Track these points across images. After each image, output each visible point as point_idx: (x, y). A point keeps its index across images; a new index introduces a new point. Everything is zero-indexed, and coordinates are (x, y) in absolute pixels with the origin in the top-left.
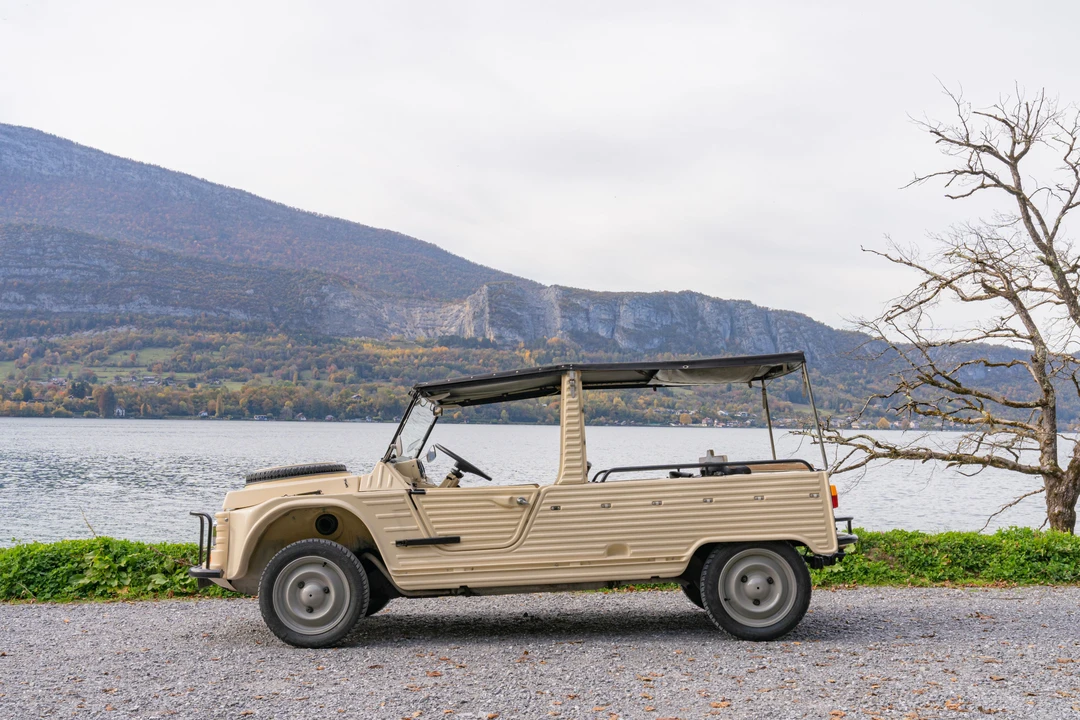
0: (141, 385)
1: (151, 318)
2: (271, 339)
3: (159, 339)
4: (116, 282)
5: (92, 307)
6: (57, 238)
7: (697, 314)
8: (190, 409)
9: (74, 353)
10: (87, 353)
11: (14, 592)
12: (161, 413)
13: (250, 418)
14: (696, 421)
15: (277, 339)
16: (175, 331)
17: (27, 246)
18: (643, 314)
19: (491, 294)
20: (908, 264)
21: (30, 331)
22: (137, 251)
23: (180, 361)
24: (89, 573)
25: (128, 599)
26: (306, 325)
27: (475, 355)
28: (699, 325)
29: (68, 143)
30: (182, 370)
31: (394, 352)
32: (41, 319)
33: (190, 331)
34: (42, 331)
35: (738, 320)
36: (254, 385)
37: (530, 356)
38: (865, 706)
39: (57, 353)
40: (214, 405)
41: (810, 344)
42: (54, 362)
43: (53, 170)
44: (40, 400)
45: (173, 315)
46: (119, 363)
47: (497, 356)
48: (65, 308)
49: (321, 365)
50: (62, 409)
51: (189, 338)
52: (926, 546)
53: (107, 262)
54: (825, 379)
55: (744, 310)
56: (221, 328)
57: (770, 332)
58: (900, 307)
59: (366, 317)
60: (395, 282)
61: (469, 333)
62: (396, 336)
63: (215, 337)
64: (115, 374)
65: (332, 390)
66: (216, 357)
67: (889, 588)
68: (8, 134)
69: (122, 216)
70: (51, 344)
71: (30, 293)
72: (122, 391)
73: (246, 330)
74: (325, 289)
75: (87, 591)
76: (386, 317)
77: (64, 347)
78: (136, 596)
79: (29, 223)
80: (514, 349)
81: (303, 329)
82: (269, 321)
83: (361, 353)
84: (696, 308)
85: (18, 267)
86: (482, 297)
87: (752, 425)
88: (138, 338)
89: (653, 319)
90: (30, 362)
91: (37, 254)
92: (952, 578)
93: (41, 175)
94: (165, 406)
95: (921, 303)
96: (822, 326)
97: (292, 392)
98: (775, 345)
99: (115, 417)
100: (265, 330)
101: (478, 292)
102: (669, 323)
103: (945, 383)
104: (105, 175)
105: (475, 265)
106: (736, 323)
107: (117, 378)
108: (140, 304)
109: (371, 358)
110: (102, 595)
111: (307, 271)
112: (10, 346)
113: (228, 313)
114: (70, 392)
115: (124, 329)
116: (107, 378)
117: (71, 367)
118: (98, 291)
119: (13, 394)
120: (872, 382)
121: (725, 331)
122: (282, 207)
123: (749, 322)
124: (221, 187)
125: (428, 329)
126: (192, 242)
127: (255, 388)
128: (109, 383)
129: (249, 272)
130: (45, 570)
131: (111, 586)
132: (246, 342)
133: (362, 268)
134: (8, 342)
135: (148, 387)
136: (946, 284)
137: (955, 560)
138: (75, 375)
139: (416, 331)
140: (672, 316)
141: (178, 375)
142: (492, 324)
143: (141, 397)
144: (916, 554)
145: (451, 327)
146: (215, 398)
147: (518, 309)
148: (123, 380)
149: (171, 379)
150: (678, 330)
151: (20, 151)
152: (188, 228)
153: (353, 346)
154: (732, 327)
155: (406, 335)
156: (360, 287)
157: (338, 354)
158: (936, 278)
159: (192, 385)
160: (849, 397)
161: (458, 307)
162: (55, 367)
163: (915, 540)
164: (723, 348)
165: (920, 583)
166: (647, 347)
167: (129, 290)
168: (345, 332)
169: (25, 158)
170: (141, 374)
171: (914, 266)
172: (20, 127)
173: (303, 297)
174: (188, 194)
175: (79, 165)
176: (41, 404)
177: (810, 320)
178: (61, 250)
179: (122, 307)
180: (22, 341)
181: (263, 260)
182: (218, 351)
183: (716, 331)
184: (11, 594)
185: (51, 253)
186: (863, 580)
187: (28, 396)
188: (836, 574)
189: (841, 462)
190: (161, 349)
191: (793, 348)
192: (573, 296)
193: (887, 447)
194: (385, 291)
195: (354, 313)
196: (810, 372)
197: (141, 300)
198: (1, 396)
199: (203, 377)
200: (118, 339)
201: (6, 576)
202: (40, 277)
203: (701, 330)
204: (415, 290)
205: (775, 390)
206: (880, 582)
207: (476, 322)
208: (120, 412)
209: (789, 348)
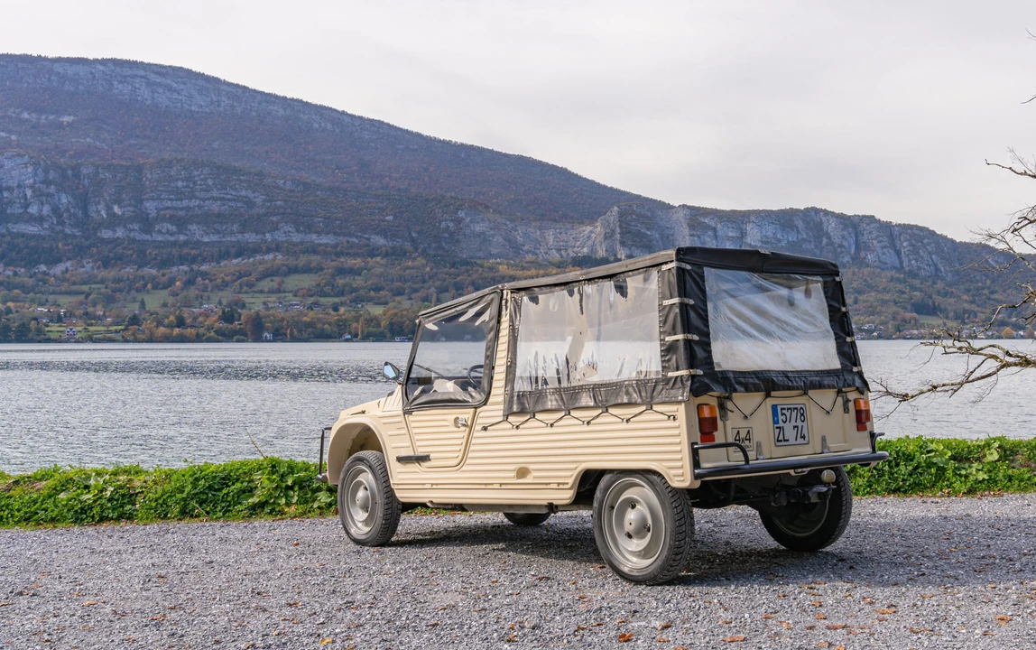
0: (286, 311)
1: (296, 245)
2: (410, 263)
3: (304, 265)
4: (262, 211)
5: (240, 236)
6: (206, 171)
7: (822, 230)
8: (335, 332)
9: (223, 281)
10: (235, 281)
11: (187, 511)
12: (306, 336)
13: (392, 340)
15: (416, 263)
16: (319, 257)
17: (177, 180)
19: (621, 215)
20: (1032, 176)
21: (182, 260)
22: (282, 181)
23: (324, 286)
26: (444, 248)
28: (825, 241)
29: (216, 80)
30: (326, 295)
31: (529, 273)
32: (192, 248)
33: (334, 257)
34: (193, 260)
35: (863, 235)
36: (395, 308)
39: (207, 281)
40: (357, 328)
41: (934, 257)
42: (205, 290)
43: (202, 106)
44: (192, 327)
45: (317, 242)
46: (266, 290)
48: (214, 238)
49: (459, 287)
50: (212, 334)
51: (332, 264)
53: (254, 192)
54: (950, 290)
55: (868, 224)
56: (362, 253)
57: (893, 246)
58: (1026, 218)
59: (501, 239)
60: (528, 205)
61: (601, 253)
62: (530, 257)
63: (356, 262)
64: (263, 300)
66: (358, 281)
68: (159, 74)
69: (267, 148)
70: (202, 272)
71: (181, 223)
72: (269, 316)
73: (387, 255)
74: (461, 214)
76: (520, 240)
77: (214, 275)
79: (179, 157)
81: (440, 252)
82: (408, 246)
83: (498, 274)
84: (821, 223)
85: (171, 200)
86: (612, 218)
87: (879, 337)
88: (284, 265)
89: (779, 236)
90: (182, 289)
93: (191, 111)
94: (310, 330)
96: (945, 238)
98: (900, 258)
99: (263, 342)
100: (404, 255)
101: (609, 213)
102: (795, 239)
104: (251, 110)
105: (605, 187)
106: (860, 237)
108: (285, 233)
109: (506, 280)
111: (443, 197)
112: (164, 275)
113: (369, 239)
114: (220, 318)
115: (271, 256)
116: (255, 304)
117: (220, 294)
118: (245, 221)
119: (166, 321)
120: (996, 292)
121: (850, 245)
122: (418, 135)
123: (873, 236)
124: (361, 118)
125: (561, 250)
126: (333, 172)
127: (396, 311)
128: (257, 309)
129: (389, 200)
132: (386, 266)
133: (496, 193)
134: (161, 271)
135: (294, 311)
138: (225, 302)
139: (550, 252)
140: (798, 232)
141: (323, 300)
142: (623, 244)
143: (288, 322)
145: (583, 247)
146: (357, 321)
147: (648, 229)
148: (270, 305)
149: (316, 304)
150: (804, 246)
151: (170, 89)
152: (330, 158)
153: (489, 268)
154: (856, 241)
155: (540, 256)
156: (495, 211)
157: (474, 276)
159: (336, 309)
160: (974, 308)
161: (589, 228)
162: (206, 294)
164: (848, 262)
167: (275, 219)
168: (480, 254)
169: (176, 96)
170: (287, 299)
172: (170, 66)
173: (440, 221)
174: (329, 126)
175: (227, 102)
176: (193, 330)
177: (933, 233)
179: (268, 236)
180: (175, 269)
181: (402, 187)
182: (360, 275)
183: (841, 246)
184: (185, 513)
185: (201, 185)
186: (1008, 488)
187: (181, 323)
188: (980, 482)
189: (972, 372)
190: (306, 275)
191: (917, 261)
192: (702, 215)
193: (1018, 356)
194: (519, 214)
195: (489, 236)
196: (934, 283)
197: (286, 228)
198: (155, 324)
199: (346, 301)
200: (265, 266)
201: (179, 496)
202: (191, 208)
203: (827, 245)
204: (548, 213)
205: (901, 303)
206: (1025, 489)
207: (607, 242)
208: (268, 335)
209: (913, 262)
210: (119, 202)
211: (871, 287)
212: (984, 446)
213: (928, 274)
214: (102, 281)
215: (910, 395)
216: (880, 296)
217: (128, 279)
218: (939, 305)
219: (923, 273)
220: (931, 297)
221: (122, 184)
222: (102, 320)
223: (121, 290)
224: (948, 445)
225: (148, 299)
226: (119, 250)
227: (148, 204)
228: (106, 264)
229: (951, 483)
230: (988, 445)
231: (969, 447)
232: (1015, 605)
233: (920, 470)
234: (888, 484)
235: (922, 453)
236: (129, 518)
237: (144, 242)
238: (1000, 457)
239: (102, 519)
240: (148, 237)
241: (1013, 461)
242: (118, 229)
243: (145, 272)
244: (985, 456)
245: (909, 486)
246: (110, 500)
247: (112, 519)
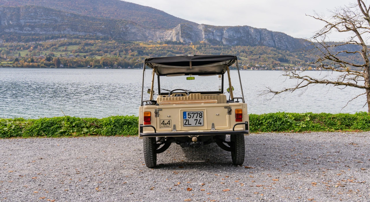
0: (68, 57)
1: (72, 35)
2: (110, 42)
3: (74, 42)
4: (60, 24)
5: (52, 32)
6: (41, 10)
7: (249, 33)
8: (84, 65)
9: (47, 47)
10: (51, 47)
12: (75, 67)
13: (103, 68)
14: (249, 68)
15: (112, 42)
16: (79, 40)
17: (31, 13)
18: (231, 33)
19: (182, 26)
20: (321, 20)
21: (33, 40)
22: (67, 14)
23: (81, 49)
24: (63, 128)
25: (76, 136)
26: (121, 37)
27: (176, 47)
28: (250, 37)
30: (82, 52)
31: (150, 46)
32: (36, 36)
33: (84, 40)
34: (37, 40)
35: (262, 35)
36: (105, 57)
37: (194, 47)
38: (322, 180)
39: (41, 47)
41: (286, 43)
42: (41, 50)
44: (36, 62)
45: (78, 34)
46: (61, 50)
47: (184, 47)
48: (44, 33)
49: (127, 50)
50: (43, 65)
51: (84, 42)
52: (333, 118)
53: (57, 17)
54: (291, 54)
55: (264, 32)
56: (94, 38)
57: (273, 39)
58: (318, 34)
59: (141, 35)
60: (150, 23)
61: (174, 40)
62: (150, 41)
63: (92, 42)
65: (130, 59)
66: (93, 48)
67: (321, 132)
69: (62, 2)
70: (40, 44)
71: (33, 28)
72: (62, 59)
73: (102, 39)
75: (62, 134)
76: (147, 35)
77: (44, 45)
78: (78, 135)
79: (32, 5)
80: (189, 45)
81: (120, 39)
82: (109, 36)
83: (139, 46)
84: (249, 31)
85: (29, 19)
86: (178, 28)
87: (267, 69)
88: (67, 42)
89: (234, 35)
90: (33, 50)
91: (35, 15)
92: (341, 129)
94: (76, 64)
95: (325, 32)
96: (290, 36)
97: (117, 59)
98: (275, 43)
99: (60, 68)
100: (108, 39)
101: (177, 26)
102: (240, 36)
103: (334, 59)
105: (176, 18)
106: (262, 36)
107: (61, 55)
109: (142, 48)
110: (67, 135)
111: (122, 20)
112: (27, 45)
113: (96, 34)
114: (46, 60)
115: (63, 39)
116: (58, 55)
117: (46, 51)
118: (54, 27)
119: (28, 60)
120: (306, 55)
121: (258, 39)
123: (266, 35)
125: (161, 38)
126: (84, 11)
127: (105, 58)
128: (58, 57)
129: (103, 21)
130: (49, 127)
131: (70, 132)
132: (102, 43)
133: (139, 19)
134: (26, 43)
135: (71, 58)
136: (333, 27)
137: (342, 123)
138: (47, 54)
139: (157, 39)
140: (241, 34)
141: (80, 54)
142: (182, 37)
143: (69, 61)
144: (329, 121)
145: (168, 38)
146: (92, 61)
147: (190, 32)
148: (63, 55)
149: (78, 55)
150: (243, 39)
152: (83, 6)
153: (137, 44)
154: (260, 37)
155: (154, 40)
156: (139, 25)
157: (132, 47)
158: (330, 24)
159: (85, 57)
161: (171, 31)
162: (41, 51)
163: (329, 116)
164: (257, 44)
165: (331, 131)
166: (233, 44)
167: (64, 26)
168: (134, 39)
170: (68, 53)
171: (323, 20)
173: (120, 28)
176: (36, 63)
177: (286, 35)
178: (42, 14)
179: (62, 32)
180: (30, 43)
181: (107, 16)
182: (93, 46)
183: (255, 39)
184: (39, 135)
185: (39, 15)
186: (313, 130)
187: (32, 61)
188: (303, 128)
189: (299, 85)
190: (75, 46)
191: (280, 44)
192: (208, 27)
193: (315, 80)
194: (147, 26)
195: (137, 33)
196: (286, 52)
197: (68, 30)
198: (24, 61)
199: (88, 55)
200: (61, 42)
201: (37, 129)
202: (36, 22)
203: (250, 38)
204: (157, 26)
205: (274, 58)
206: (318, 131)
207: (176, 36)
208: (62, 66)
209: (279, 44)
210: (12, 20)
211: (265, 53)
212: (305, 116)
213: (284, 49)
214: (6, 47)
215: (278, 92)
216: (268, 56)
217: (15, 46)
218: (287, 59)
219: (282, 48)
220: (285, 56)
221: (13, 14)
222: (6, 60)
223: (12, 50)
224: (293, 115)
225: (21, 53)
226: (12, 36)
227: (21, 21)
228: (7, 41)
229: (294, 128)
230: (306, 115)
231: (300, 116)
232: (317, 178)
233: (284, 123)
234: (273, 128)
235: (284, 118)
236: (20, 136)
237: (20, 34)
238: (310, 119)
239: (11, 136)
240: (22, 32)
241: (314, 121)
242: (11, 29)
243: (20, 44)
244: (305, 119)
245: (280, 129)
246: (14, 130)
247: (14, 136)
